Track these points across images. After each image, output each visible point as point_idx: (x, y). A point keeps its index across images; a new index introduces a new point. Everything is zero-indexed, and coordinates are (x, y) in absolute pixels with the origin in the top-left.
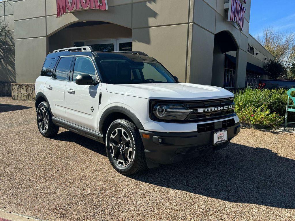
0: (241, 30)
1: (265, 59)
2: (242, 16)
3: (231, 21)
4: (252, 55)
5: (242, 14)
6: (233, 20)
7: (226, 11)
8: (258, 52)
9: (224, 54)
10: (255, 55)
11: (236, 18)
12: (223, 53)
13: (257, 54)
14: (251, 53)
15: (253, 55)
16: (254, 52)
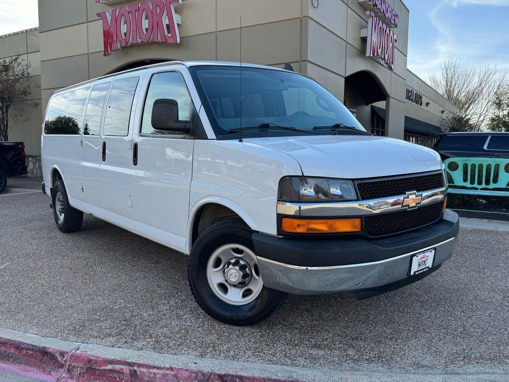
0: (390, 69)
1: (443, 112)
2: (391, 47)
3: (371, 55)
4: (419, 105)
5: (391, 45)
6: (376, 55)
7: (364, 40)
8: (428, 101)
9: (370, 105)
10: (423, 106)
11: (379, 51)
12: (367, 105)
13: (427, 104)
14: (417, 103)
15: (421, 107)
16: (421, 101)
